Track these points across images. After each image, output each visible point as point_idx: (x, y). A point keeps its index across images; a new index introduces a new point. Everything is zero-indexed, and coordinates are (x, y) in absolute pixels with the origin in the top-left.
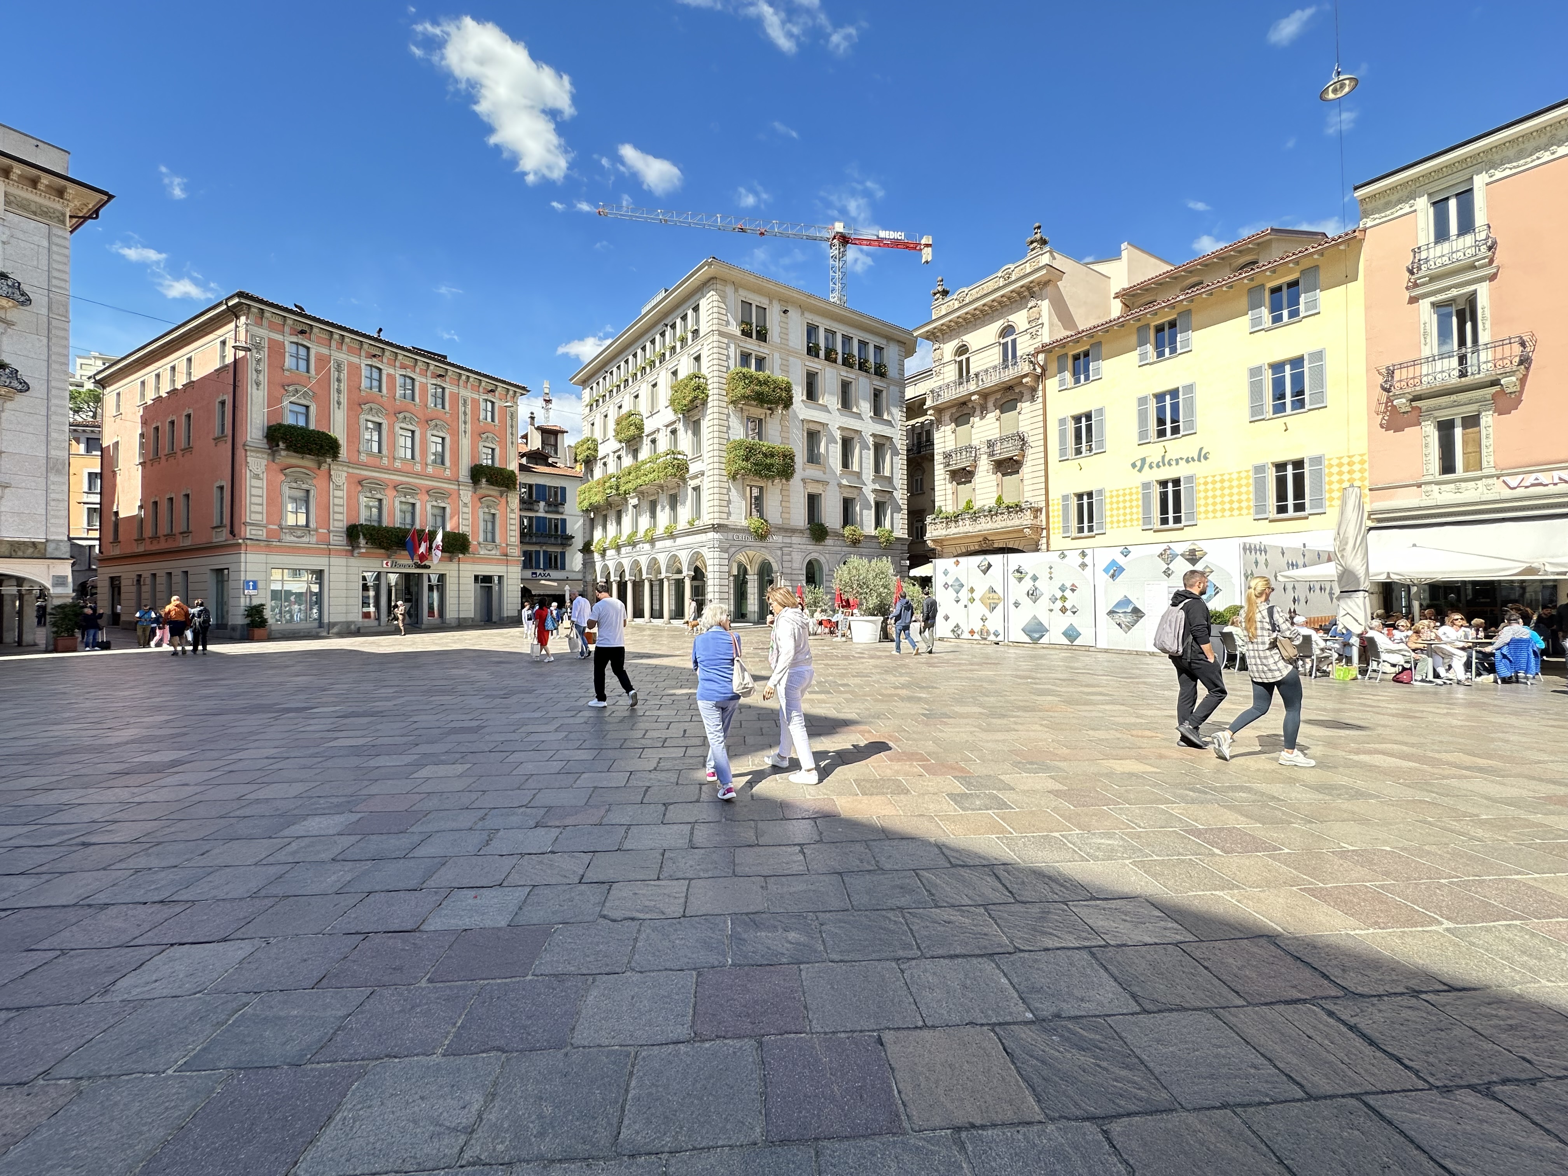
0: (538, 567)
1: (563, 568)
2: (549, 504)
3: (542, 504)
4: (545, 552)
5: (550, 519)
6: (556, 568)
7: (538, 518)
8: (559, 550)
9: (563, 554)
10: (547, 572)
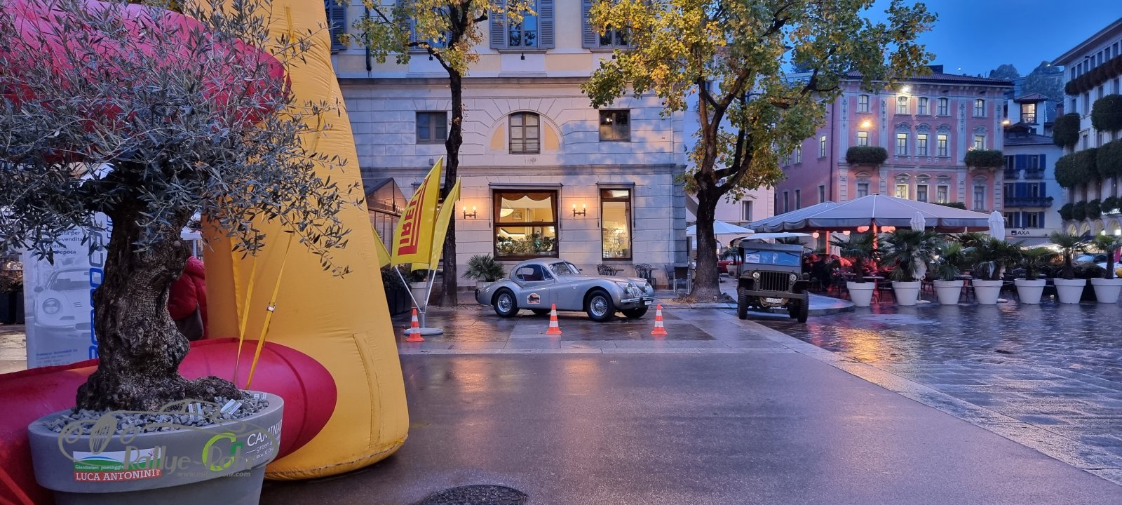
0: (1019, 227)
1: (1042, 226)
2: (1028, 171)
3: (1022, 172)
4: (1024, 213)
5: (1030, 184)
6: (1035, 226)
7: (1018, 184)
8: (1039, 210)
9: (1042, 215)
10: (1026, 230)
